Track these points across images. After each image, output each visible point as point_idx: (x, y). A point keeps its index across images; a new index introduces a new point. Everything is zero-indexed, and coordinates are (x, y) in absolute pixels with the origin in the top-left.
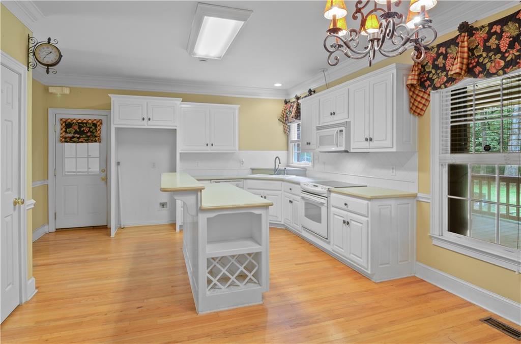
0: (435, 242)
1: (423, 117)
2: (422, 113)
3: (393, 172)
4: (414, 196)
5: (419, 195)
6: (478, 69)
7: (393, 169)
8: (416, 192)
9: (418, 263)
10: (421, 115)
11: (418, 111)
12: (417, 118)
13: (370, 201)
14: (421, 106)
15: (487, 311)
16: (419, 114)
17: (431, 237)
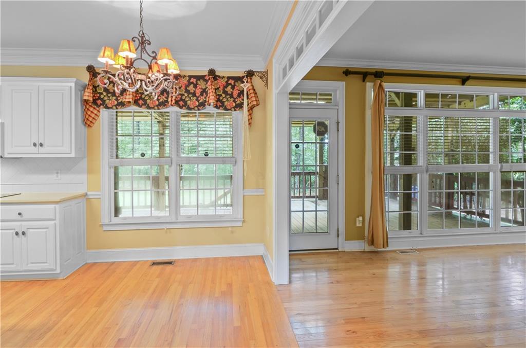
0: (105, 228)
1: (92, 128)
2: (91, 125)
3: (57, 176)
4: (86, 195)
5: (89, 193)
6: (141, 102)
7: (57, 173)
8: (86, 191)
9: (88, 251)
10: (91, 126)
11: (88, 123)
12: (86, 129)
13: (57, 204)
14: (91, 119)
15: (148, 261)
16: (89, 125)
17: (102, 226)
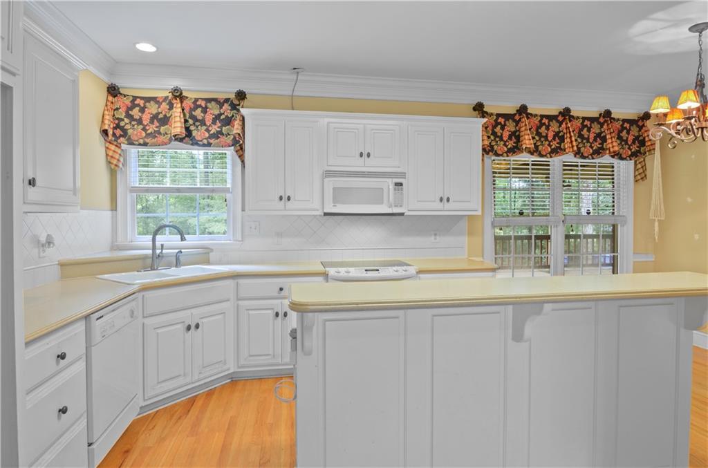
3: (435, 239)
7: (435, 235)
